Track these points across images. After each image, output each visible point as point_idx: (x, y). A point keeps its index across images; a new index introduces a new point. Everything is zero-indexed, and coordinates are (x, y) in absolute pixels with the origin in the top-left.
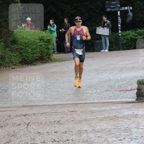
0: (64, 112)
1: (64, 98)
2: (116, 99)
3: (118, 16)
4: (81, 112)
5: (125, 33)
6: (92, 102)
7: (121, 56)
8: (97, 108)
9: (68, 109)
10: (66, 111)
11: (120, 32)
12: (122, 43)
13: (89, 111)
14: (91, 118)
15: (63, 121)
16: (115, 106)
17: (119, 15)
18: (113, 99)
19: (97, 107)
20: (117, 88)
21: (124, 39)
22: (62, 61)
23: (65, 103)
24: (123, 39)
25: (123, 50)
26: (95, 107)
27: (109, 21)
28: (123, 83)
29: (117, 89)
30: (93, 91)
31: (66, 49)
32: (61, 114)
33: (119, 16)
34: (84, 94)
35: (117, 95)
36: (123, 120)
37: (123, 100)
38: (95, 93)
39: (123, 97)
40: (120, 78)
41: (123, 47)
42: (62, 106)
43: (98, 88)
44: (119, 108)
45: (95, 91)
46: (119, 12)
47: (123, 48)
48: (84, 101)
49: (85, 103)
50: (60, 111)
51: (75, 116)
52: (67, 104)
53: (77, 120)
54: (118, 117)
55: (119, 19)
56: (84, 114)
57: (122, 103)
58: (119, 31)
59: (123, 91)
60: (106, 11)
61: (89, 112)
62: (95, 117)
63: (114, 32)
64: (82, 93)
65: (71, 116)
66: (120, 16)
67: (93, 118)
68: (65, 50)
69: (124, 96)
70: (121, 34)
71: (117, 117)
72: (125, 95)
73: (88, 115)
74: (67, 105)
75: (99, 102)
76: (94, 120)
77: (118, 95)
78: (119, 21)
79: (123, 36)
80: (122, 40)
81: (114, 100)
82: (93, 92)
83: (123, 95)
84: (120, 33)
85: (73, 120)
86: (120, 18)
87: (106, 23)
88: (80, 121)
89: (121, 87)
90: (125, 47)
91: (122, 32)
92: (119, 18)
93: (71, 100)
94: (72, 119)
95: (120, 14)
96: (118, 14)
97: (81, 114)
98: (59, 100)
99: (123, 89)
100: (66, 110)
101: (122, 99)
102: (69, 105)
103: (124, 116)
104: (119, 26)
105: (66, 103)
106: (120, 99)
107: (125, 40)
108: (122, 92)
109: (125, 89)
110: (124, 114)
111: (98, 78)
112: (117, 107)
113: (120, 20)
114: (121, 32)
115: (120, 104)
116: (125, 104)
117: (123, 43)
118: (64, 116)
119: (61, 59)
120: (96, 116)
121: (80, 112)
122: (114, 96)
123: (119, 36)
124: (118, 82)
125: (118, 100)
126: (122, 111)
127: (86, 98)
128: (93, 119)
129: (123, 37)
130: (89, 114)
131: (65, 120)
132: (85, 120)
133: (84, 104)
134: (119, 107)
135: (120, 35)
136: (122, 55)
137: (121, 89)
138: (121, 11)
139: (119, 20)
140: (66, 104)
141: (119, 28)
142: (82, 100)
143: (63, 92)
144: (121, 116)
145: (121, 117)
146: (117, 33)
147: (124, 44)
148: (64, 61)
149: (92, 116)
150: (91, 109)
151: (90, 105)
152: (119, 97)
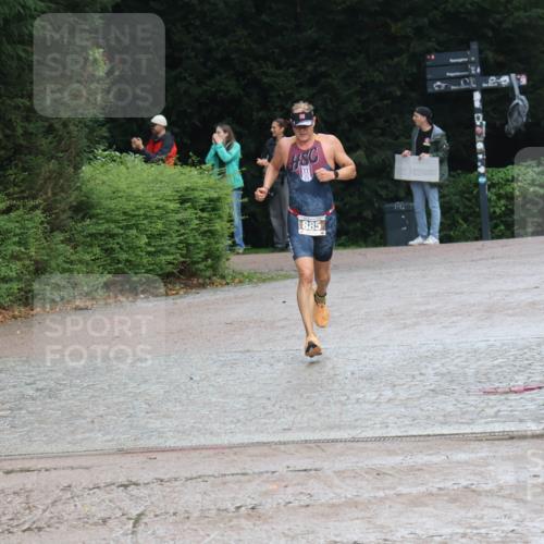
0: (273, 472)
1: (273, 420)
2: (472, 422)
3: (473, 110)
4: (339, 473)
5: (501, 175)
6: (379, 433)
7: (487, 259)
8: (399, 459)
9: (288, 463)
10: (281, 469)
11: (482, 169)
12: (492, 210)
13: (369, 471)
14: (375, 497)
15: (268, 505)
16: (465, 452)
17: (477, 104)
18: (457, 422)
19: (397, 454)
20: (471, 380)
21: (499, 197)
22: (264, 281)
23: (277, 440)
24: (494, 198)
25: (493, 238)
26: (391, 453)
27: (438, 130)
28: (496, 362)
29: (473, 387)
30: (380, 395)
31: (281, 237)
32: (263, 481)
33: (478, 111)
34: (350, 406)
35: (473, 409)
36: (496, 504)
37: (498, 428)
38: (390, 400)
39: (496, 415)
40: (483, 345)
41: (496, 226)
42: (266, 449)
43: (401, 382)
44: (481, 458)
45: (389, 393)
46: (477, 96)
47: (496, 231)
48: (350, 431)
49: (354, 440)
50: (256, 470)
51: (314, 486)
52: (285, 443)
53: (321, 505)
54: (479, 494)
55: (479, 120)
56: (348, 481)
57: (492, 438)
58: (476, 167)
59: (495, 392)
60: (430, 90)
61: (366, 473)
62: (392, 492)
63: (459, 172)
64: (340, 401)
65: (299, 489)
66: (484, 110)
67: (381, 494)
68: (275, 240)
69: (499, 411)
70: (488, 179)
71: (473, 491)
72: (504, 408)
73: (364, 483)
74: (282, 447)
75: (405, 434)
76: (388, 503)
77: (476, 407)
78: (478, 129)
79: (492, 186)
80: (490, 200)
81: (463, 427)
82: (383, 399)
83: (496, 409)
84: (483, 175)
85: (308, 502)
86: (481, 115)
87: (430, 137)
88: (333, 505)
89: (489, 379)
90: (502, 227)
91: (490, 170)
92: (478, 118)
93: (301, 429)
94: (305, 500)
95: (483, 101)
96: (472, 102)
97: (336, 481)
98: (253, 429)
99: (497, 385)
100: (280, 465)
101: (492, 422)
102: (292, 448)
103: (501, 488)
104: (480, 146)
105: (282, 440)
106: (487, 423)
107: (503, 202)
108: (493, 397)
109: (504, 386)
110: (501, 482)
111: (399, 346)
112: (473, 456)
113: (481, 126)
114: (486, 171)
115: (485, 444)
116: (505, 442)
117: (494, 212)
118: (275, 487)
119: (261, 273)
120: (394, 488)
121: (335, 472)
122: (464, 413)
123: (477, 185)
124: (479, 360)
125: (478, 429)
126: (491, 468)
127: (356, 420)
128: (382, 500)
129: (493, 190)
130: (367, 480)
131: (279, 504)
132: (354, 504)
133: (349, 444)
134: (479, 455)
135: (482, 180)
136: (493, 258)
137: (488, 387)
138: (484, 92)
139: (478, 123)
140: (280, 443)
141: (480, 156)
142: (339, 427)
143: (269, 399)
144: (487, 487)
145: (490, 493)
146: (472, 176)
147: (500, 216)
148: (272, 279)
149: (379, 489)
150: (375, 462)
151: (369, 445)
152: (482, 418)
